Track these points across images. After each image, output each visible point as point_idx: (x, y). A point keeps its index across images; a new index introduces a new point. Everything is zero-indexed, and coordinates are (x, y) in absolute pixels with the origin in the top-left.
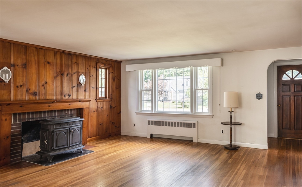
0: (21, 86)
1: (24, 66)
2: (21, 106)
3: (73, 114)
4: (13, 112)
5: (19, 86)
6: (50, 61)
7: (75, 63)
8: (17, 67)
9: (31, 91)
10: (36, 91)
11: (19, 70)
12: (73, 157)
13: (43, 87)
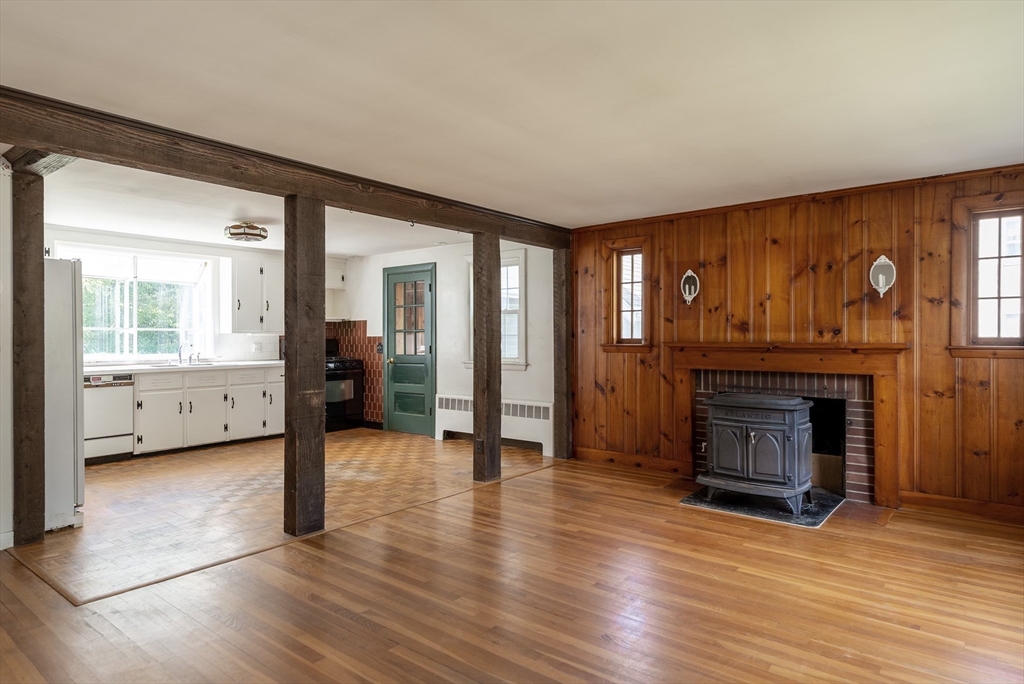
0: (717, 309)
1: (723, 260)
2: (704, 355)
3: (847, 392)
4: (692, 367)
5: (713, 310)
6: (777, 236)
7: (857, 222)
8: (709, 267)
9: (736, 321)
10: (746, 319)
11: (713, 272)
12: (771, 516)
13: (761, 309)
